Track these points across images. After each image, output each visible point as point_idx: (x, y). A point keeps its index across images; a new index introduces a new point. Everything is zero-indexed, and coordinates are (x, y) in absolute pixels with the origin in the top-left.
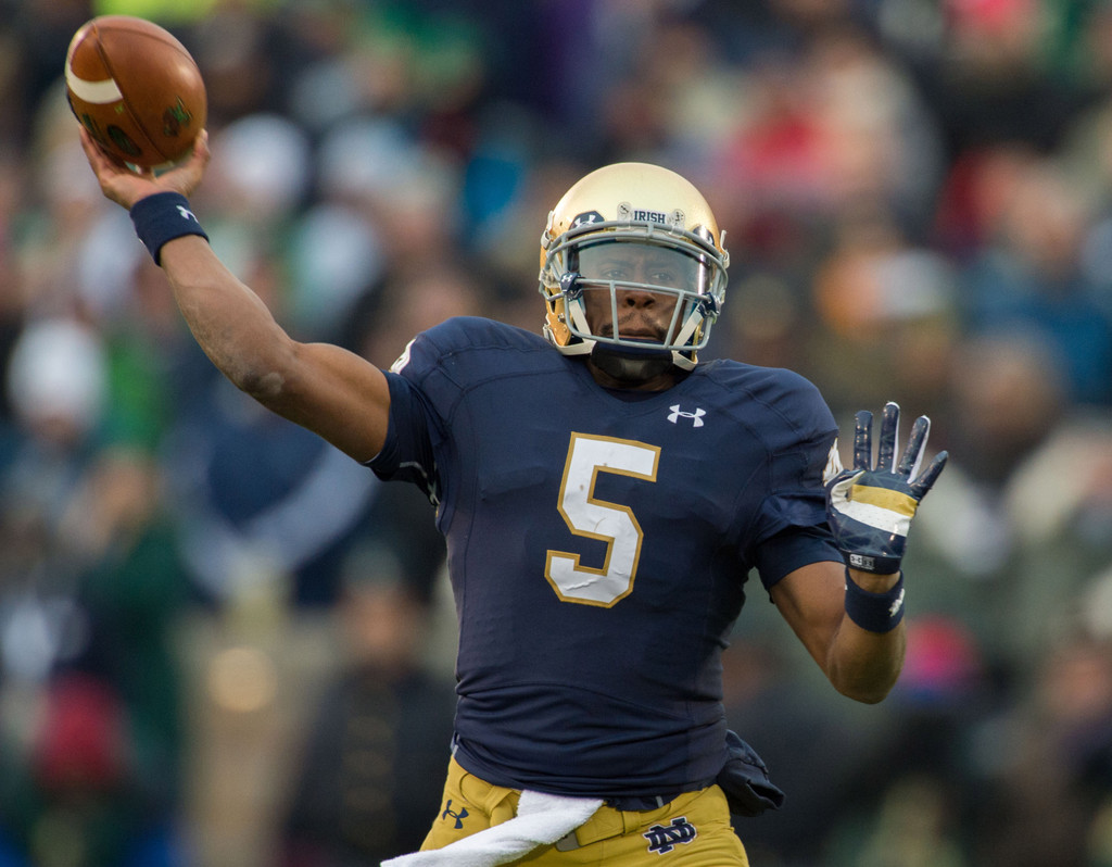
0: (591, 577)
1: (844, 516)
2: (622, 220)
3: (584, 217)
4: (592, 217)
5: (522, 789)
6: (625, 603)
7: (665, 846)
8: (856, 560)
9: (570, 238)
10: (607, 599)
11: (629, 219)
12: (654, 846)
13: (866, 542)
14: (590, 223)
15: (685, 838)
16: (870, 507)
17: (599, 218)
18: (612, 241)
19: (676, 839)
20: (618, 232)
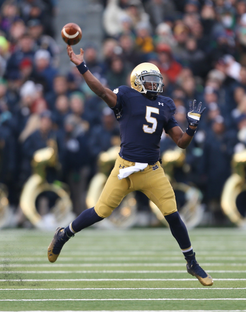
0: (150, 129)
1: (190, 117)
2: (151, 72)
3: (144, 71)
4: (145, 71)
5: (135, 162)
6: (154, 133)
7: (155, 169)
8: (191, 124)
9: (142, 75)
10: (151, 132)
11: (152, 72)
12: (154, 169)
13: (193, 121)
14: (145, 72)
15: (157, 168)
16: (193, 116)
17: (147, 72)
18: (149, 75)
19: (156, 168)
20: (150, 74)
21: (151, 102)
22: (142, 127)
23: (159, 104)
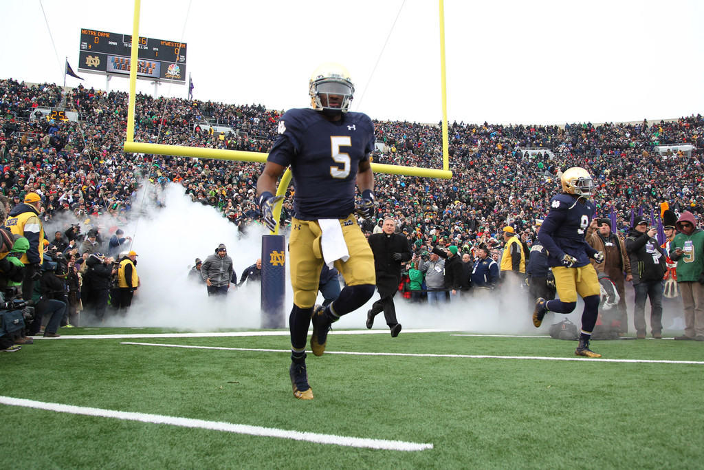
21: (336, 127)
22: (329, 170)
23: (350, 128)
